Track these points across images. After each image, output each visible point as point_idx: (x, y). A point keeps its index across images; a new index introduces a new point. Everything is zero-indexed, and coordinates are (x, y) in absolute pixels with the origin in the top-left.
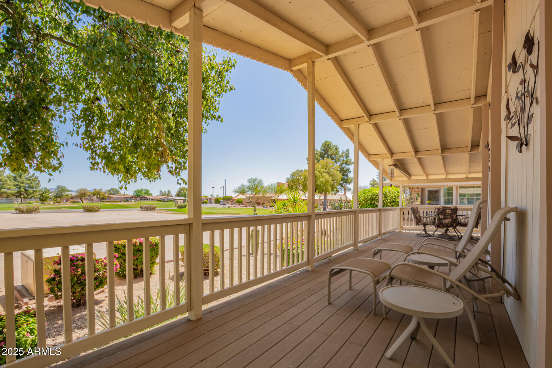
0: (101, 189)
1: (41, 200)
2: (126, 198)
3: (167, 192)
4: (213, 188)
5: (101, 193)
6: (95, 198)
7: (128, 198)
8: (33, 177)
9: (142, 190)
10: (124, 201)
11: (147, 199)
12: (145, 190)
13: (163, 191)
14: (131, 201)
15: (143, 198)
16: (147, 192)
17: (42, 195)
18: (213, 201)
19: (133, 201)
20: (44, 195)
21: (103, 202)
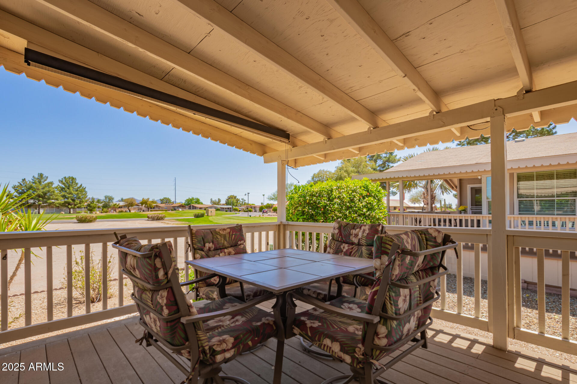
0: (148, 199)
1: (89, 210)
2: (174, 207)
3: (217, 201)
4: (264, 195)
5: (148, 203)
6: (143, 207)
7: (176, 206)
8: (81, 188)
9: (193, 199)
10: (172, 210)
11: (196, 208)
12: (195, 199)
13: (213, 200)
14: (178, 210)
15: (192, 207)
16: (198, 201)
17: (89, 205)
18: (258, 209)
19: (180, 210)
20: (91, 205)
21: (151, 211)
